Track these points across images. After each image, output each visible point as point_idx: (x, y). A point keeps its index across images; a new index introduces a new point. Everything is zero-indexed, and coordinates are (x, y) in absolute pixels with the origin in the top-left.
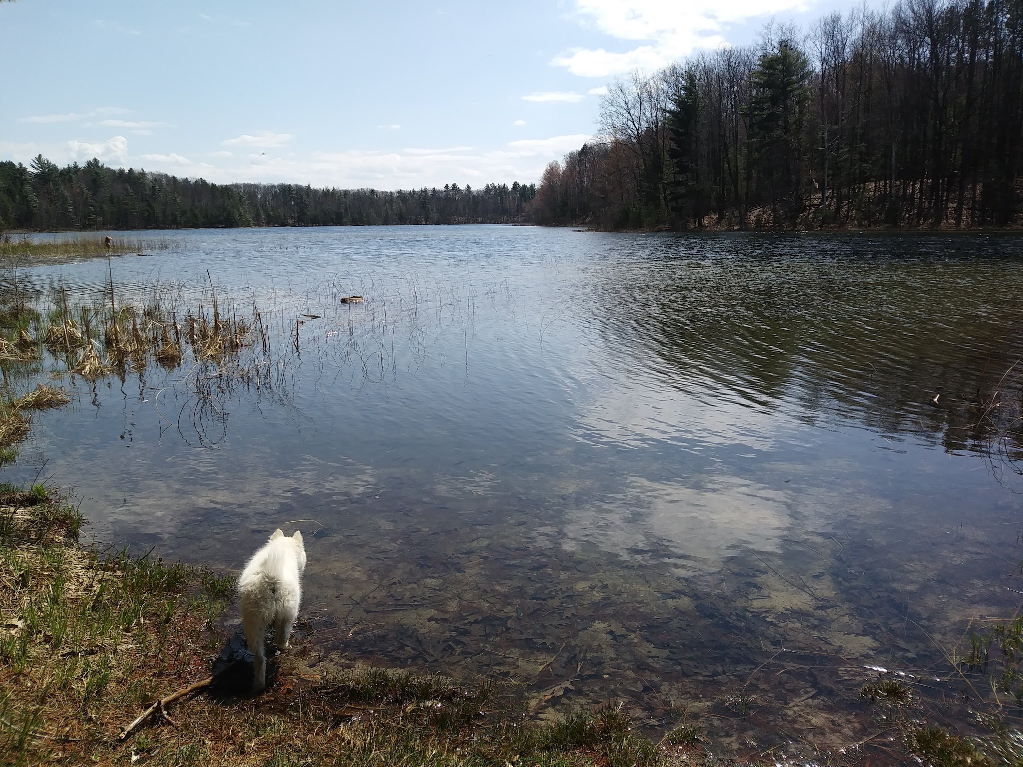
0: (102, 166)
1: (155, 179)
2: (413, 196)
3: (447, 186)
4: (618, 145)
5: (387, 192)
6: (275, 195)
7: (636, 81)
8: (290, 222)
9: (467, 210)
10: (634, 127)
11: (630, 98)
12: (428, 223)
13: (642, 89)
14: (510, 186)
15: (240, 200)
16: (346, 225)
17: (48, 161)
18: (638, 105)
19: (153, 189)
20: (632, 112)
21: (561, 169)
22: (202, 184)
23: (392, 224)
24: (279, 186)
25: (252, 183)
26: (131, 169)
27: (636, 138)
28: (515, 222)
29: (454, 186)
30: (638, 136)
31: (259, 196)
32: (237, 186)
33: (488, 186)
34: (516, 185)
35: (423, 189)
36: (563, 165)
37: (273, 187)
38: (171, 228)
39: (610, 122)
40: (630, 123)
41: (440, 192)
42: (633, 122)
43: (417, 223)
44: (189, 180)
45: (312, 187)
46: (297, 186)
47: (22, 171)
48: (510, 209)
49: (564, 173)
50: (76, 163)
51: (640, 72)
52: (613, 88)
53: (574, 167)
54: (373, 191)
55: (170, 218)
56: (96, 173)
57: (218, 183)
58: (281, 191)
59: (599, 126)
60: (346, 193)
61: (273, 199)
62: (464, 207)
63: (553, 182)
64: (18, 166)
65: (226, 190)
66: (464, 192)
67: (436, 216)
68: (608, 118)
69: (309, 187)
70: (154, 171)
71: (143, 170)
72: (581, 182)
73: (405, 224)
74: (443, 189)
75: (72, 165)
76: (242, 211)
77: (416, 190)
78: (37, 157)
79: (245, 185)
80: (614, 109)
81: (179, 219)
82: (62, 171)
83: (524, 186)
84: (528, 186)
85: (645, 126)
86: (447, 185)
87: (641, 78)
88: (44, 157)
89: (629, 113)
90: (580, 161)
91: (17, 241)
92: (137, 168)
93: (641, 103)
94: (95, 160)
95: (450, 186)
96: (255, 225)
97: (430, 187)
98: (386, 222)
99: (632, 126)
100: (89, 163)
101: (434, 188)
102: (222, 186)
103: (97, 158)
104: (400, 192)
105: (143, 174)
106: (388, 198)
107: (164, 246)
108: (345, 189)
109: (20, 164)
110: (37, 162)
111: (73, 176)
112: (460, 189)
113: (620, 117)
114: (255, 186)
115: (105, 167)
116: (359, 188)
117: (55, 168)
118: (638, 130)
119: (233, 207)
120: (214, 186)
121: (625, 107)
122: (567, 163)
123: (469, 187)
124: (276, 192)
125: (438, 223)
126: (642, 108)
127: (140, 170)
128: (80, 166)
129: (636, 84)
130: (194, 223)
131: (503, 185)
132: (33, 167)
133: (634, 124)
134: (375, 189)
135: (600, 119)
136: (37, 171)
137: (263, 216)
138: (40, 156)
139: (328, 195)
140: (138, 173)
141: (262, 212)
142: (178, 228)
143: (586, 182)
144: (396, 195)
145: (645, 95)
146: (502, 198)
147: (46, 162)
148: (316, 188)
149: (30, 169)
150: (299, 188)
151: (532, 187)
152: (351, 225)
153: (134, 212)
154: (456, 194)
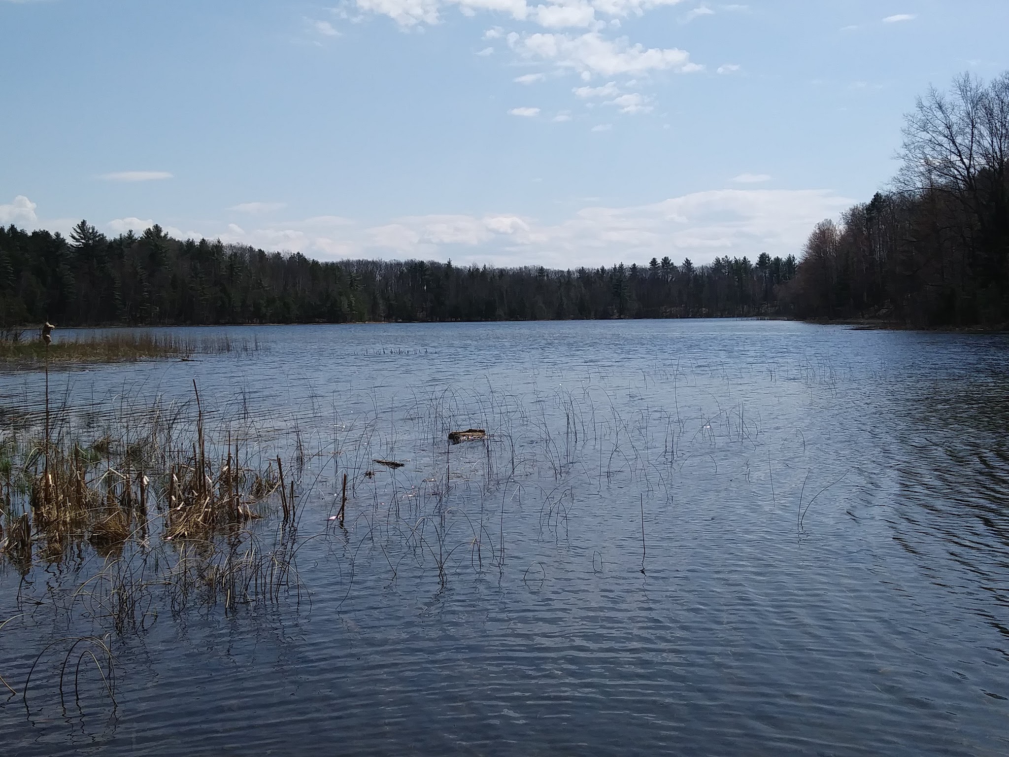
0: (166, 235)
1: (235, 254)
2: (602, 276)
3: (654, 262)
4: (933, 193)
5: (562, 272)
6: (401, 276)
7: (964, 89)
8: (420, 315)
9: (685, 296)
10: (961, 165)
11: (954, 119)
12: (622, 316)
13: (975, 106)
14: (754, 261)
15: (351, 285)
16: (500, 320)
17: (93, 229)
18: (968, 130)
19: (231, 267)
20: (959, 140)
21: (838, 232)
22: (299, 261)
23: (568, 319)
24: (406, 263)
25: (370, 259)
26: (203, 239)
27: (965, 181)
28: (761, 315)
29: (666, 261)
30: (969, 180)
31: (378, 278)
32: (348, 264)
33: (718, 260)
34: (763, 258)
35: (617, 266)
36: (840, 227)
37: (399, 264)
38: (252, 323)
39: (921, 156)
40: (954, 158)
41: (643, 270)
42: (960, 156)
43: (605, 315)
44: (282, 256)
45: (454, 264)
46: (433, 264)
47: (59, 241)
48: (754, 294)
49: (843, 238)
50: (131, 231)
51: (971, 77)
52: (926, 103)
53: (860, 230)
54: (541, 270)
55: (252, 309)
56: (156, 245)
57: (321, 260)
58: (409, 271)
59: (902, 163)
60: (502, 273)
61: (398, 282)
62: (680, 292)
63: (825, 253)
64: (54, 237)
65: (334, 271)
66: (680, 270)
67: (635, 306)
68: (918, 151)
69: (449, 265)
70: (234, 243)
71: (219, 242)
72: (872, 252)
73: (588, 318)
74: (648, 265)
75: (125, 234)
76: (353, 299)
77: (606, 268)
78: (80, 223)
79: (359, 263)
80: (928, 137)
81: (264, 310)
82: (111, 243)
83: (777, 260)
84: (784, 259)
85: (980, 162)
86: (654, 259)
87: (974, 86)
88: (89, 224)
89: (954, 143)
90: (870, 220)
91: (30, 339)
92: (211, 239)
93: (973, 126)
94: (156, 227)
95: (659, 261)
96: (369, 320)
97: (628, 264)
98: (560, 315)
99: (959, 163)
100: (148, 232)
101: (634, 265)
102: (327, 264)
103: (159, 225)
104: (582, 271)
105: (218, 247)
106: (564, 280)
107: (226, 348)
108: (501, 267)
109: (58, 235)
110: (79, 231)
111: (125, 249)
112: (675, 264)
113: (938, 148)
114: (374, 263)
115: (169, 237)
116: (522, 266)
117: (102, 238)
118: (968, 169)
119: (340, 294)
120: (315, 263)
121: (947, 132)
122: (847, 223)
123: (688, 262)
124: (402, 273)
125: (638, 317)
126: (976, 132)
127: (216, 242)
128: (136, 236)
129: (964, 97)
130: (284, 318)
131: (742, 259)
132: (73, 237)
133: (962, 160)
134: (545, 267)
135: (903, 152)
136: (78, 244)
137: (382, 307)
138: (84, 223)
139: (477, 276)
140: (213, 245)
141: (381, 301)
142: (261, 323)
143: (880, 254)
144: (576, 275)
145: (981, 113)
146: (740, 279)
147: (91, 231)
148: (459, 266)
149: (70, 241)
150: (435, 266)
151: (790, 260)
152: (506, 320)
153: (202, 300)
154: (667, 273)
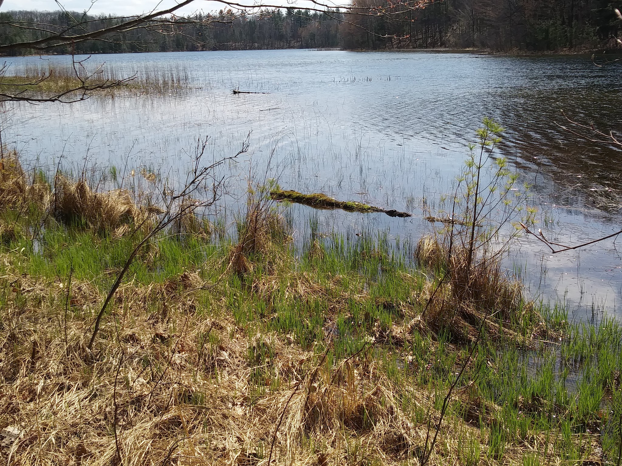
9: (244, 36)
12: (204, 49)
14: (284, 11)
15: (20, 28)
16: (125, 52)
23: (169, 51)
24: (55, 13)
25: (27, 10)
31: (37, 23)
32: (13, 13)
33: (263, 12)
34: (291, 10)
37: (49, 14)
41: (215, 17)
43: (193, 49)
45: (88, 14)
46: (73, 13)
48: (287, 34)
58: (58, 18)
60: (122, 20)
62: (241, 33)
66: (239, 19)
67: (212, 42)
69: (85, 14)
74: (218, 14)
83: (299, 10)
84: (303, 11)
95: (225, 12)
97: (204, 13)
98: (164, 49)
101: (209, 14)
108: (120, 15)
112: (235, 14)
114: (32, 13)
119: (15, 35)
124: (52, 20)
125: (214, 49)
131: (277, 10)
139: (105, 22)
146: (276, 24)
148: (92, 15)
150: (75, 15)
154: (231, 20)
